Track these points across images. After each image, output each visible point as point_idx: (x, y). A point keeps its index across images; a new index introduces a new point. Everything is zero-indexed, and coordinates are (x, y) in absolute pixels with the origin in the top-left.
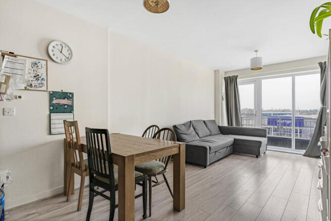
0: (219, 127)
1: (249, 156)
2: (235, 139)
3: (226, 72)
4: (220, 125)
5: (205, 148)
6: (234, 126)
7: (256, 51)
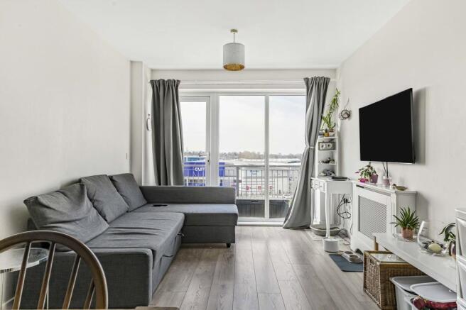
0: (142, 189)
1: (213, 247)
2: (187, 216)
3: (152, 71)
4: (143, 185)
5: (145, 256)
6: (172, 184)
7: (234, 31)
